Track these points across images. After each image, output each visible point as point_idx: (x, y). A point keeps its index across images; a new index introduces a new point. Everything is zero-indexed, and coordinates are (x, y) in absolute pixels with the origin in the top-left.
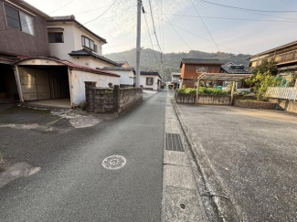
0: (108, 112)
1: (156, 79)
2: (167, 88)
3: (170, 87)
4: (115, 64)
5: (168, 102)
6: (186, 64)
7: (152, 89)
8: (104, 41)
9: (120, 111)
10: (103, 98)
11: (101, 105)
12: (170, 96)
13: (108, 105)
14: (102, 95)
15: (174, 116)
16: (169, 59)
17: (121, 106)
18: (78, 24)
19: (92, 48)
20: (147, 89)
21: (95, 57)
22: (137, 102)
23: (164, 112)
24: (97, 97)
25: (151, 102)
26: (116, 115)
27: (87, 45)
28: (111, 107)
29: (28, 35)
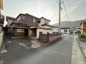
0: (45, 42)
1: (68, 30)
2: (74, 33)
3: (76, 33)
4: (53, 27)
5: (75, 40)
6: (84, 23)
7: (67, 34)
8: (50, 21)
9: (49, 42)
10: (44, 37)
11: (43, 40)
12: (76, 37)
13: (45, 39)
14: (44, 36)
15: (79, 50)
16: (74, 23)
17: (50, 40)
18: (44, 18)
19: (47, 23)
20: (64, 34)
21: (47, 25)
22: (59, 39)
23: (72, 46)
24: (42, 37)
25: (65, 39)
26: (48, 44)
27: (46, 23)
28: (46, 40)
29: (34, 22)
